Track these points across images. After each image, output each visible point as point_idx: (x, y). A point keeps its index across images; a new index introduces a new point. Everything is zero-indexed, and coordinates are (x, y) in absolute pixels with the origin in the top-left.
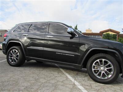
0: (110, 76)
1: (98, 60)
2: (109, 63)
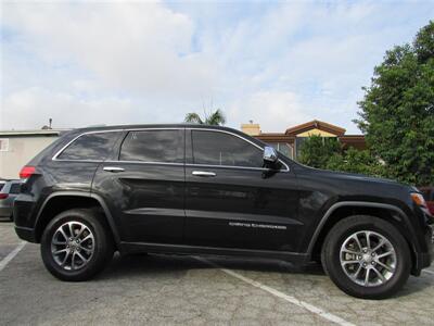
0: (389, 276)
1: (354, 236)
2: (384, 240)
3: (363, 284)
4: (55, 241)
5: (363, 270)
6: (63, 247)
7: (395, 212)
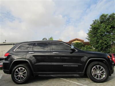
2: (102, 67)
3: (98, 79)
4: (15, 73)
5: (98, 76)
6: (18, 75)
7: (104, 60)
